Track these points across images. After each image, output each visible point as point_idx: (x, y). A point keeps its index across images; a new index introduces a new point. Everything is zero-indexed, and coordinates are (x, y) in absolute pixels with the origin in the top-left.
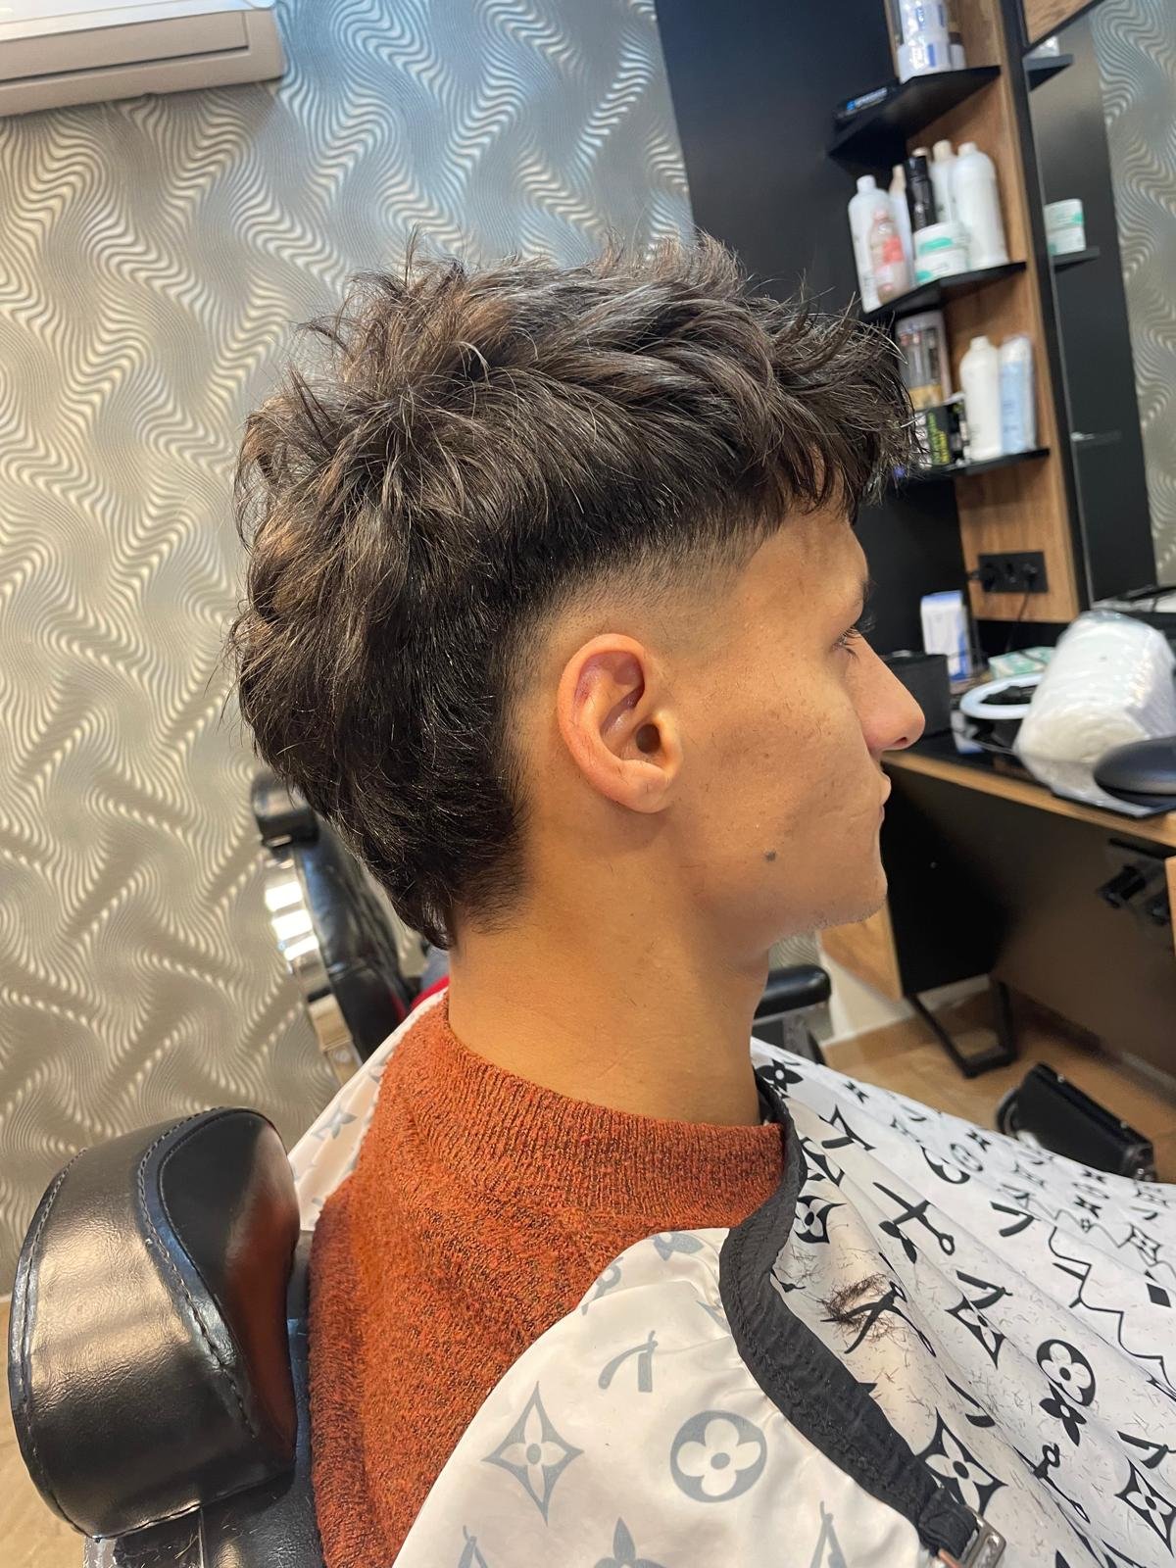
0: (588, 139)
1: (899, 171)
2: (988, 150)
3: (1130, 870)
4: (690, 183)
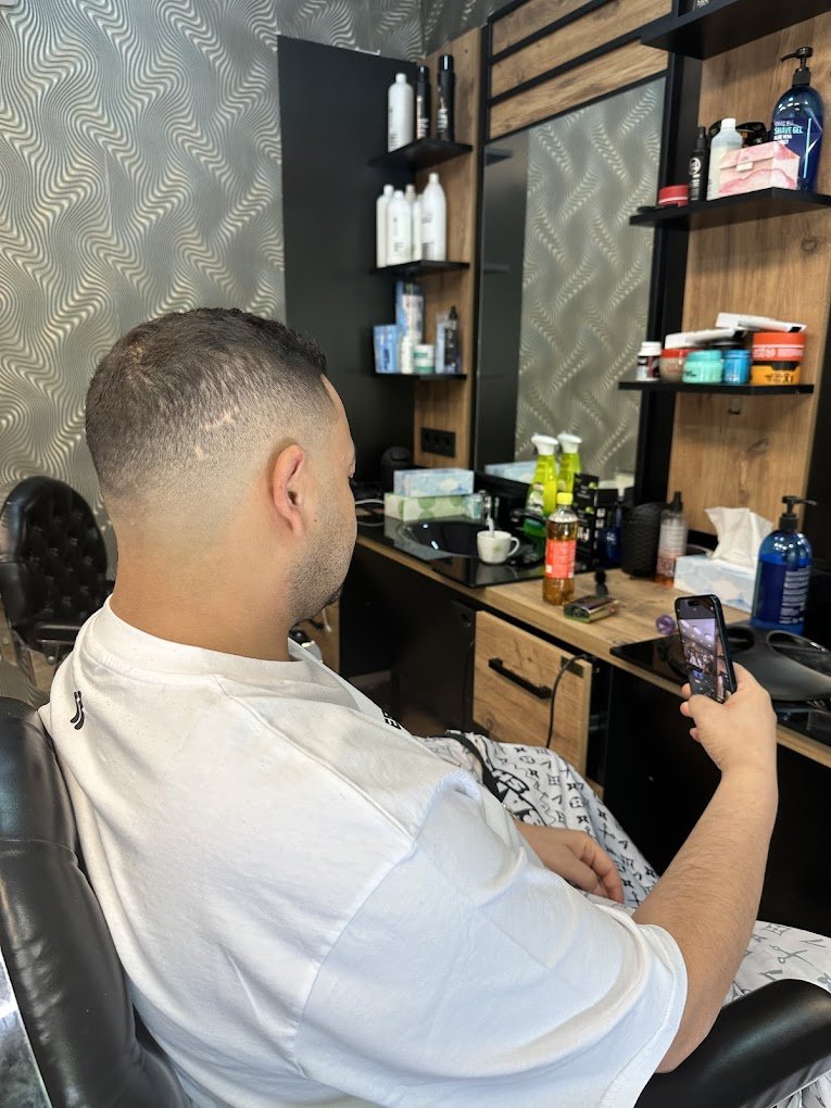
0: (221, 112)
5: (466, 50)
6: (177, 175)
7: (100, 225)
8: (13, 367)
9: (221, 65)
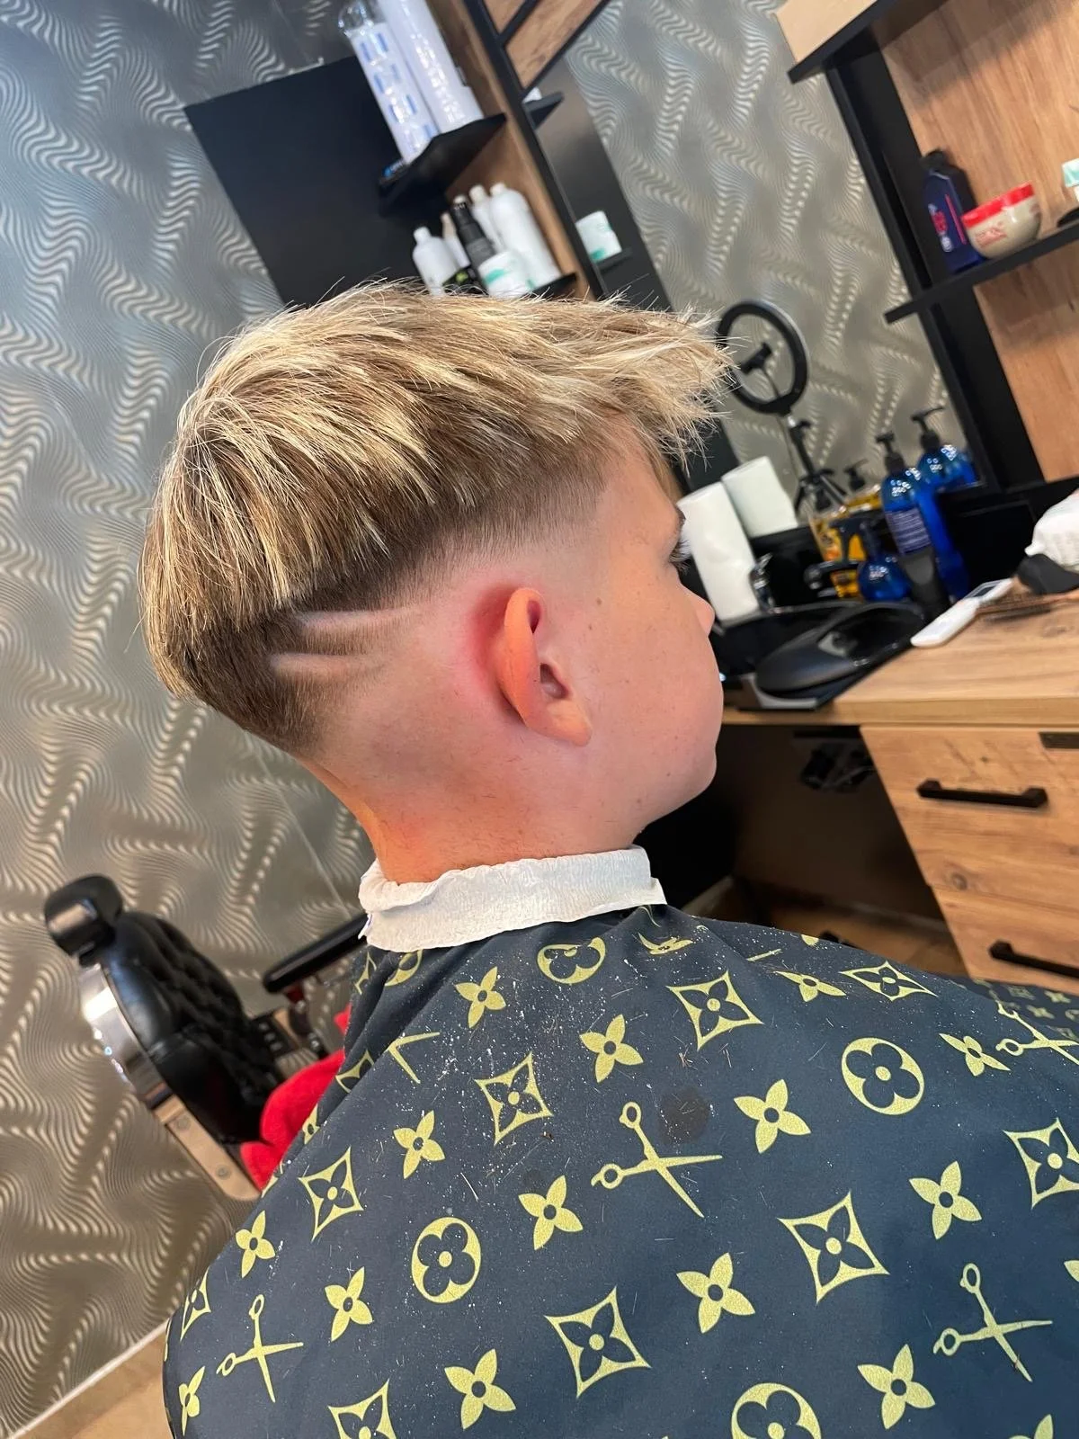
0: (160, 245)
1: (446, 218)
2: (515, 185)
3: (817, 754)
4: (267, 265)
6: (143, 357)
7: (78, 470)
8: (56, 708)
9: (130, 185)
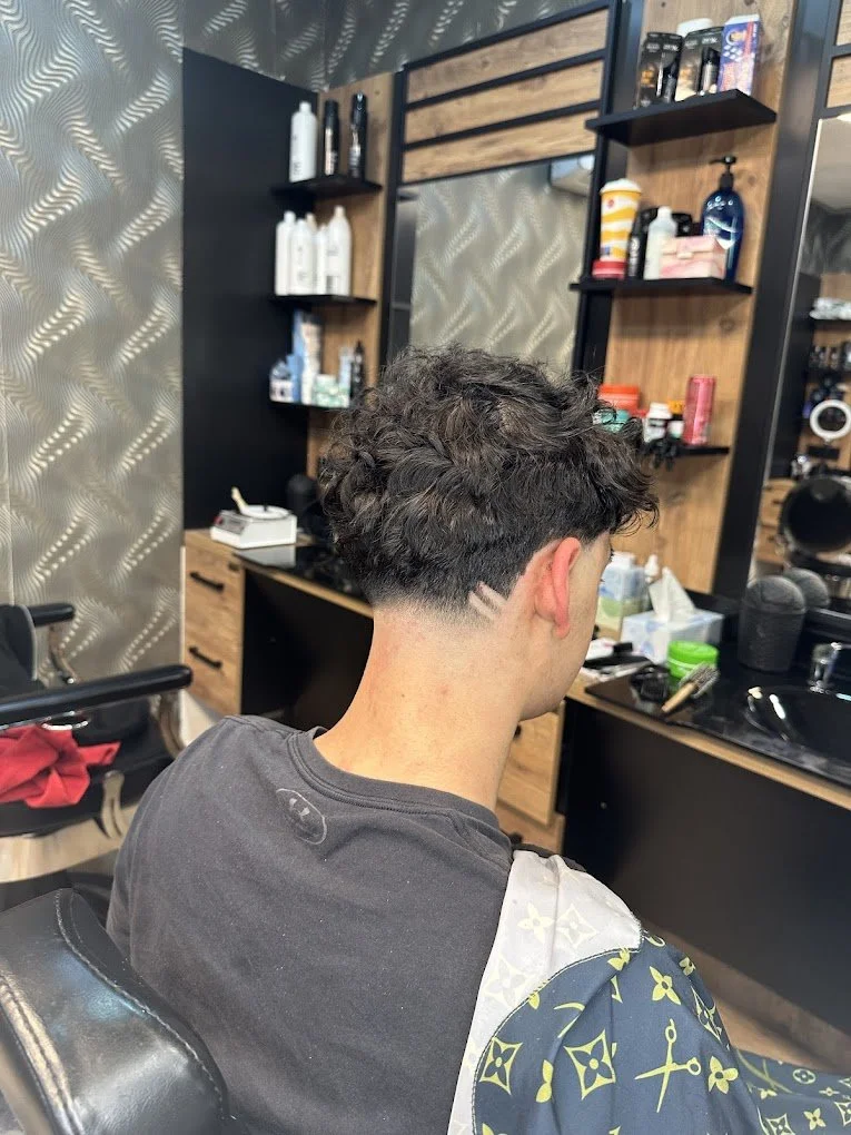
0: (122, 119)
5: (378, 92)
6: (72, 181)
9: (123, 70)
